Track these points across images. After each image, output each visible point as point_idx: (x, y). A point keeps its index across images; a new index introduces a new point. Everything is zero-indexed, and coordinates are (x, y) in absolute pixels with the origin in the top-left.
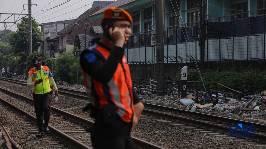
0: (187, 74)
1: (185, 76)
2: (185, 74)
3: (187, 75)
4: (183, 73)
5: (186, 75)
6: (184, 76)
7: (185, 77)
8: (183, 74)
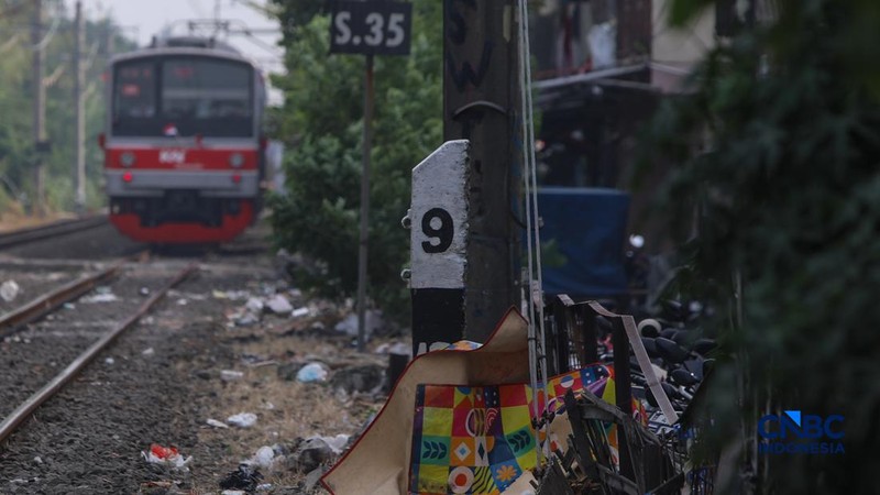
0: (459, 219)
1: (436, 241)
2: (436, 224)
3: (459, 236)
4: (421, 214)
5: (446, 233)
6: (427, 247)
7: (436, 257)
8: (416, 226)
